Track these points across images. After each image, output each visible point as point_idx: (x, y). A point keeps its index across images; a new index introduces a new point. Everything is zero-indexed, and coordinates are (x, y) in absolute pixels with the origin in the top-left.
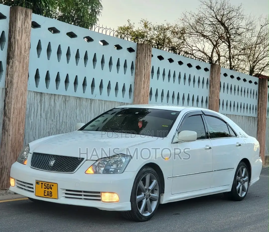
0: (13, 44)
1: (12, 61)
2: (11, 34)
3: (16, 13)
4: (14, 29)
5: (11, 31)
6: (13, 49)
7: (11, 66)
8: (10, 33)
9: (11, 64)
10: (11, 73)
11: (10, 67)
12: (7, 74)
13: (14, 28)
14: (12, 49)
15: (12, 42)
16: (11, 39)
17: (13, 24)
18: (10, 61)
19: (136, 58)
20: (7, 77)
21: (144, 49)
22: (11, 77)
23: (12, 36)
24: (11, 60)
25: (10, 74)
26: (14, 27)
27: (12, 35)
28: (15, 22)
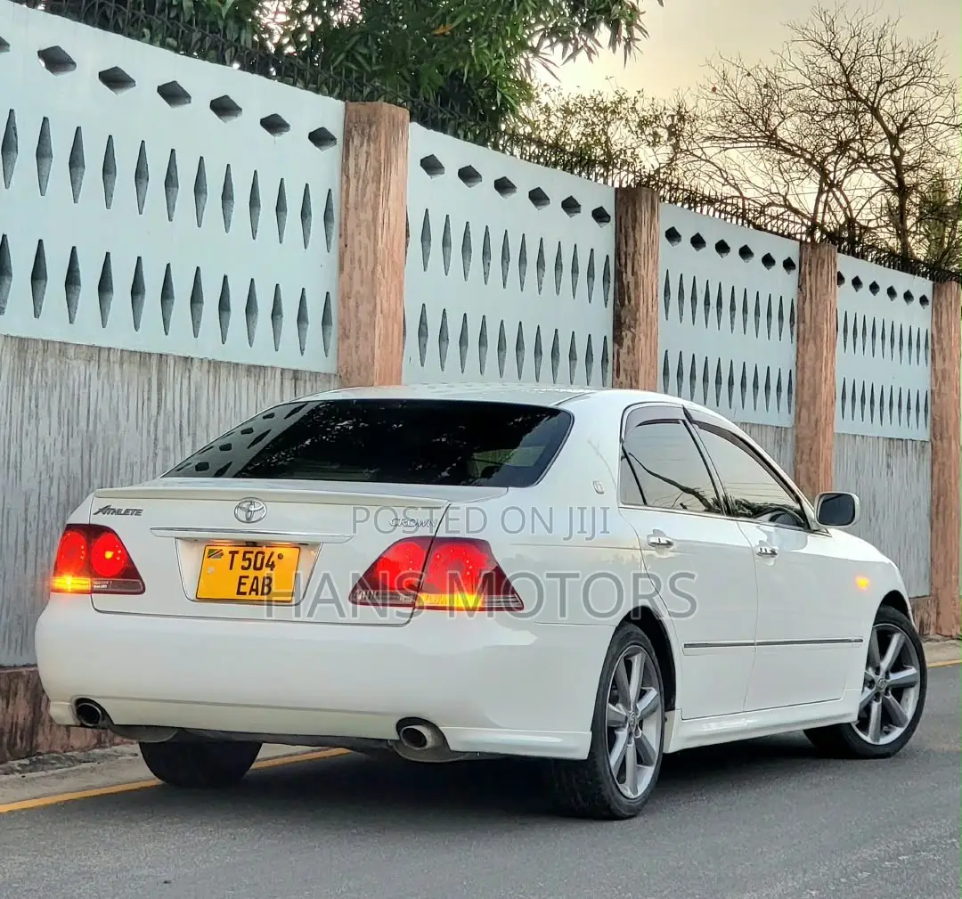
0: (632, 286)
1: (630, 335)
2: (623, 261)
3: (635, 205)
4: (631, 250)
5: (622, 253)
6: (633, 302)
7: (629, 347)
8: (619, 260)
9: (627, 342)
10: (629, 368)
11: (624, 351)
12: (615, 368)
13: (633, 247)
14: (629, 302)
15: (628, 283)
16: (624, 274)
17: (626, 237)
18: (624, 333)
19: (799, 287)
20: (618, 377)
21: (824, 261)
22: (629, 378)
23: (626, 268)
24: (628, 332)
25: (625, 370)
26: (631, 242)
27: (626, 264)
28: (634, 229)
